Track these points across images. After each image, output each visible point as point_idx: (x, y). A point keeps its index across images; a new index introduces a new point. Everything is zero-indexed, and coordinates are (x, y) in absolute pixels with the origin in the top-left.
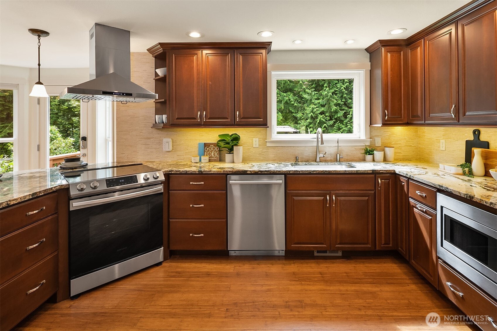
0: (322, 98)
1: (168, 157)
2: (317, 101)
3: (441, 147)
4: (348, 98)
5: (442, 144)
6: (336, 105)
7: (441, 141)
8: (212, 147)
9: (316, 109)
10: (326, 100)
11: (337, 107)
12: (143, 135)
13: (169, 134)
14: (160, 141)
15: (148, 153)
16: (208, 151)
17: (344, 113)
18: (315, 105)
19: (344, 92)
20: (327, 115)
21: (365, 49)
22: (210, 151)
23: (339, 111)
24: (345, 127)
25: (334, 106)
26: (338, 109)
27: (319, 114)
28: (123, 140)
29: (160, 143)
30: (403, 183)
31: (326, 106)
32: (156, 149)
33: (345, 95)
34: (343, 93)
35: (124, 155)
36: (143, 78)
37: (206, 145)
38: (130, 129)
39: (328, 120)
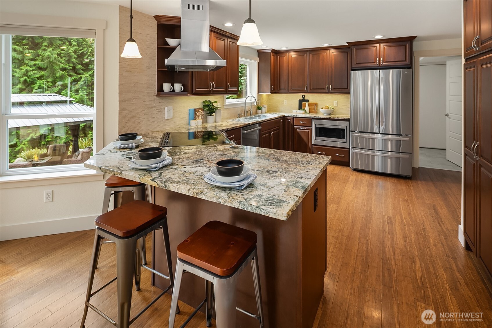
0: (41, 59)
1: (167, 125)
2: (33, 63)
3: (284, 103)
4: (76, 63)
5: (285, 102)
6: (63, 69)
7: (284, 100)
8: (200, 112)
9: (33, 72)
10: (47, 62)
11: (64, 72)
12: (146, 104)
13: (168, 102)
14: (160, 110)
15: (151, 124)
16: (198, 115)
17: (74, 79)
18: (31, 66)
19: (73, 55)
20: (49, 80)
21: (258, 50)
22: (199, 115)
23: (66, 76)
24: (75, 95)
25: (60, 71)
26: (65, 75)
27: (37, 79)
28: (126, 111)
29: (162, 112)
30: (290, 120)
31: (48, 70)
32: (157, 118)
33: (74, 60)
34: (70, 57)
35: (127, 128)
36: (147, 42)
37: (195, 110)
38: (134, 98)
39: (50, 86)
